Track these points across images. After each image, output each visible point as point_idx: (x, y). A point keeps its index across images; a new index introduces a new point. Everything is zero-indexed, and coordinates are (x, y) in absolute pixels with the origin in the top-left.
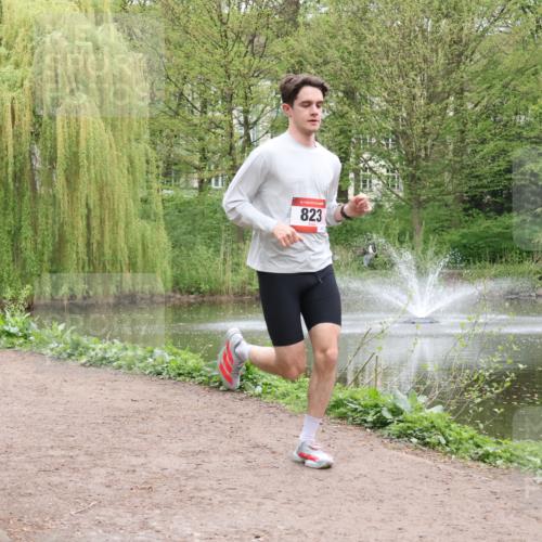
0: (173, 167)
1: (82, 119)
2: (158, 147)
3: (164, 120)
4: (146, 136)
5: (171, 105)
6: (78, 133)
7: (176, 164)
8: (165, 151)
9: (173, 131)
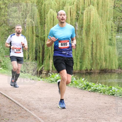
0: (120, 29)
1: (92, 14)
2: (115, 22)
3: (118, 13)
4: (112, 19)
5: (120, 8)
6: (90, 18)
7: (121, 28)
8: (118, 23)
9: (120, 17)
